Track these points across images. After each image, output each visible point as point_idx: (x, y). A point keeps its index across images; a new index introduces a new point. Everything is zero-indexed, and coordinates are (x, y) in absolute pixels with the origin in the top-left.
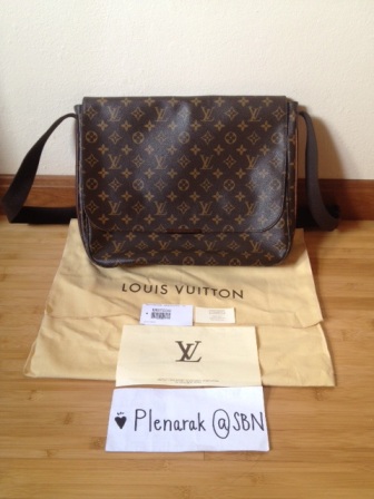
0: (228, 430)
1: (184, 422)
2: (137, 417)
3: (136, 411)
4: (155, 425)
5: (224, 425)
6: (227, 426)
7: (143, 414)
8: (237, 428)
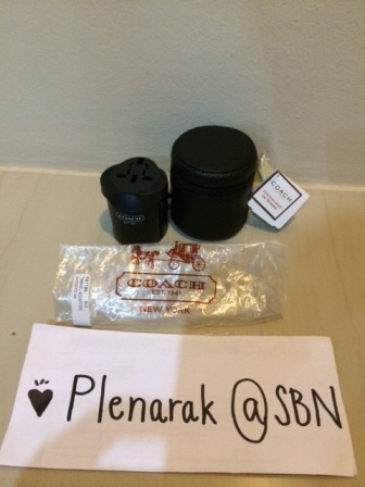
0: (265, 423)
1: (172, 404)
2: (74, 393)
3: (76, 377)
4: (111, 408)
5: (256, 412)
6: (262, 415)
7: (88, 384)
8: (284, 420)
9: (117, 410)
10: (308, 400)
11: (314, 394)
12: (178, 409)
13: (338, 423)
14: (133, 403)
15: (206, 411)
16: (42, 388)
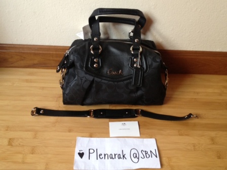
0: (138, 159)
1: (115, 155)
2: (89, 153)
3: (89, 150)
4: (99, 156)
5: (136, 156)
6: (138, 157)
7: (93, 151)
8: (143, 157)
9: (101, 157)
10: (149, 153)
11: (151, 151)
12: (117, 156)
13: (156, 157)
14: (105, 155)
15: (124, 156)
16: (81, 152)
